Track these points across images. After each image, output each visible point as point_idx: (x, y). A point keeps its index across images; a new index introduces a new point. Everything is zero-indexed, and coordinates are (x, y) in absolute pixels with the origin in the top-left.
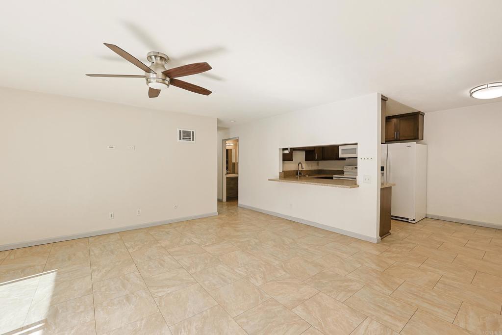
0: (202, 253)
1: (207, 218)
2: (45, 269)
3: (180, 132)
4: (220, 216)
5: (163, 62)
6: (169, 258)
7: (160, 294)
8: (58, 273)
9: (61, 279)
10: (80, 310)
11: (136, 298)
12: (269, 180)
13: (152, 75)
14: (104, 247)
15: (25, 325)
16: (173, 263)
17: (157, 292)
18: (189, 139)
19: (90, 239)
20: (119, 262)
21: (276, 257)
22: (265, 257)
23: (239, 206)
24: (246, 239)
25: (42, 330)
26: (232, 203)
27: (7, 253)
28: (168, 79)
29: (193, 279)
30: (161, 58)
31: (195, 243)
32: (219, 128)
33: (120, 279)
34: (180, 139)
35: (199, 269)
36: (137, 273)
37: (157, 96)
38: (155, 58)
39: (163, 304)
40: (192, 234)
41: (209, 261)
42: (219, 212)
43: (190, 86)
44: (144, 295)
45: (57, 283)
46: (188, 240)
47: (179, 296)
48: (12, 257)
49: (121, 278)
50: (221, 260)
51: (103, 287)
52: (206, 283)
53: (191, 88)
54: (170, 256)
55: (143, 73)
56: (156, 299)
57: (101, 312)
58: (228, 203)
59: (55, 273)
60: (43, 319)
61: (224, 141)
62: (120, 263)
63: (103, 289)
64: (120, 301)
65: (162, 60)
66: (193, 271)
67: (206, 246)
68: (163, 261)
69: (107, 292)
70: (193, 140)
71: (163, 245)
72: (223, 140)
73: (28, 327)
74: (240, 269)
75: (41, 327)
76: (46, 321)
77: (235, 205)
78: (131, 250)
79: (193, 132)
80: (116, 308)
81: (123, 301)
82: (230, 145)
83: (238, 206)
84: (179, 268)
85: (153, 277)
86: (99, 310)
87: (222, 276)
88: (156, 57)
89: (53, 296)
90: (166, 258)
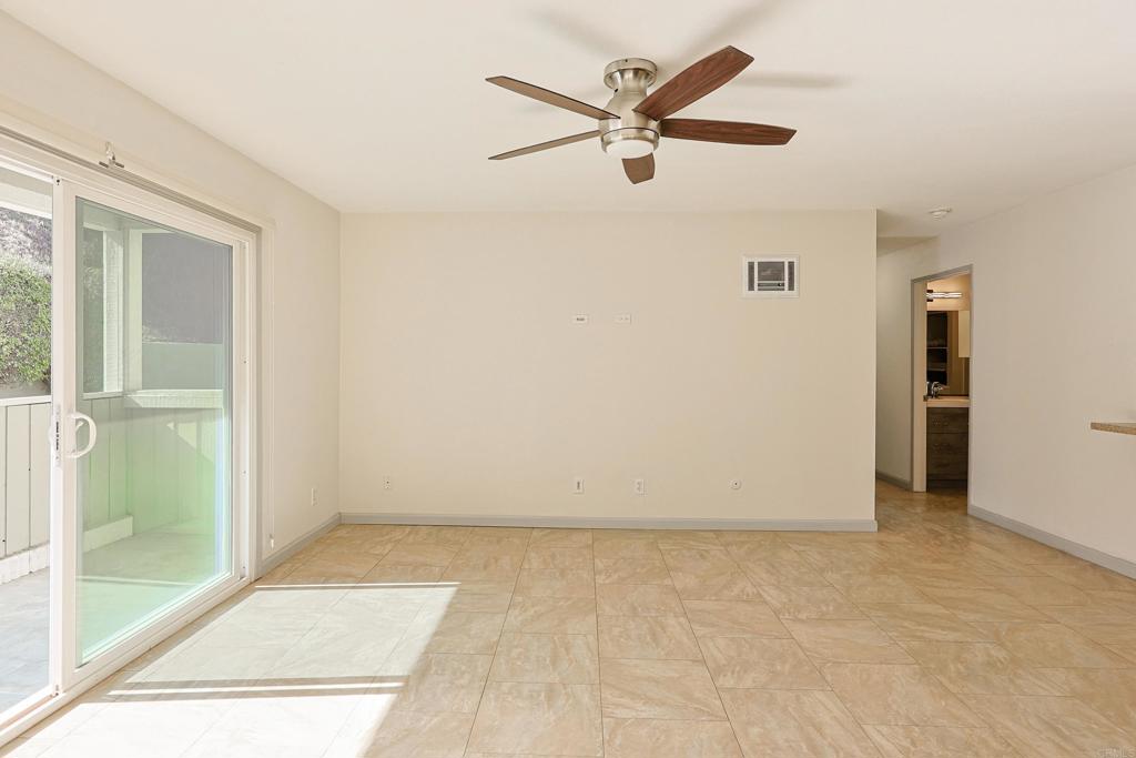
0: (776, 638)
1: (834, 533)
2: (443, 576)
3: (751, 266)
4: (883, 536)
5: (643, 83)
6: (680, 624)
7: (621, 713)
8: (458, 591)
9: (458, 606)
10: (462, 682)
11: (567, 700)
12: (1095, 426)
13: (613, 124)
14: (553, 557)
15: (379, 674)
16: (685, 640)
17: (617, 705)
18: (780, 287)
19: (535, 533)
20: (569, 599)
21: (1065, 738)
22: (1010, 724)
23: (970, 511)
24: (952, 636)
25: (395, 695)
26: (946, 499)
27: (408, 529)
28: (654, 124)
29: (718, 702)
30: (636, 71)
31: (765, 602)
32: (885, 244)
33: (554, 642)
34: (751, 287)
35: (748, 683)
36: (591, 639)
37: (652, 177)
38: (622, 76)
39: (618, 742)
40: (768, 571)
41: (787, 667)
42: (883, 523)
43: (723, 130)
44: (586, 699)
45: (452, 610)
46: (750, 589)
47: (663, 738)
48: (411, 539)
49: (556, 638)
50: (829, 678)
51: (516, 647)
52: (755, 731)
53: (724, 133)
54: (682, 620)
55: (593, 124)
56: (608, 720)
57: (493, 704)
58: (932, 496)
59: (454, 589)
60: (406, 674)
61: (920, 283)
62: (569, 602)
63: (515, 652)
64: (535, 694)
65: (640, 78)
66: (728, 681)
67: (796, 620)
68: (663, 628)
69: (519, 663)
70: (791, 287)
71: (679, 586)
72: (914, 281)
73: (382, 679)
74: (885, 729)
75: (396, 688)
76: (406, 679)
77: (955, 508)
78: (600, 579)
79: (791, 265)
80: (521, 705)
81: (539, 695)
82: (944, 297)
83: (966, 514)
84: (694, 661)
85: (622, 661)
86: (491, 696)
87: (811, 729)
88: (622, 72)
89: (436, 634)
90: (671, 621)
